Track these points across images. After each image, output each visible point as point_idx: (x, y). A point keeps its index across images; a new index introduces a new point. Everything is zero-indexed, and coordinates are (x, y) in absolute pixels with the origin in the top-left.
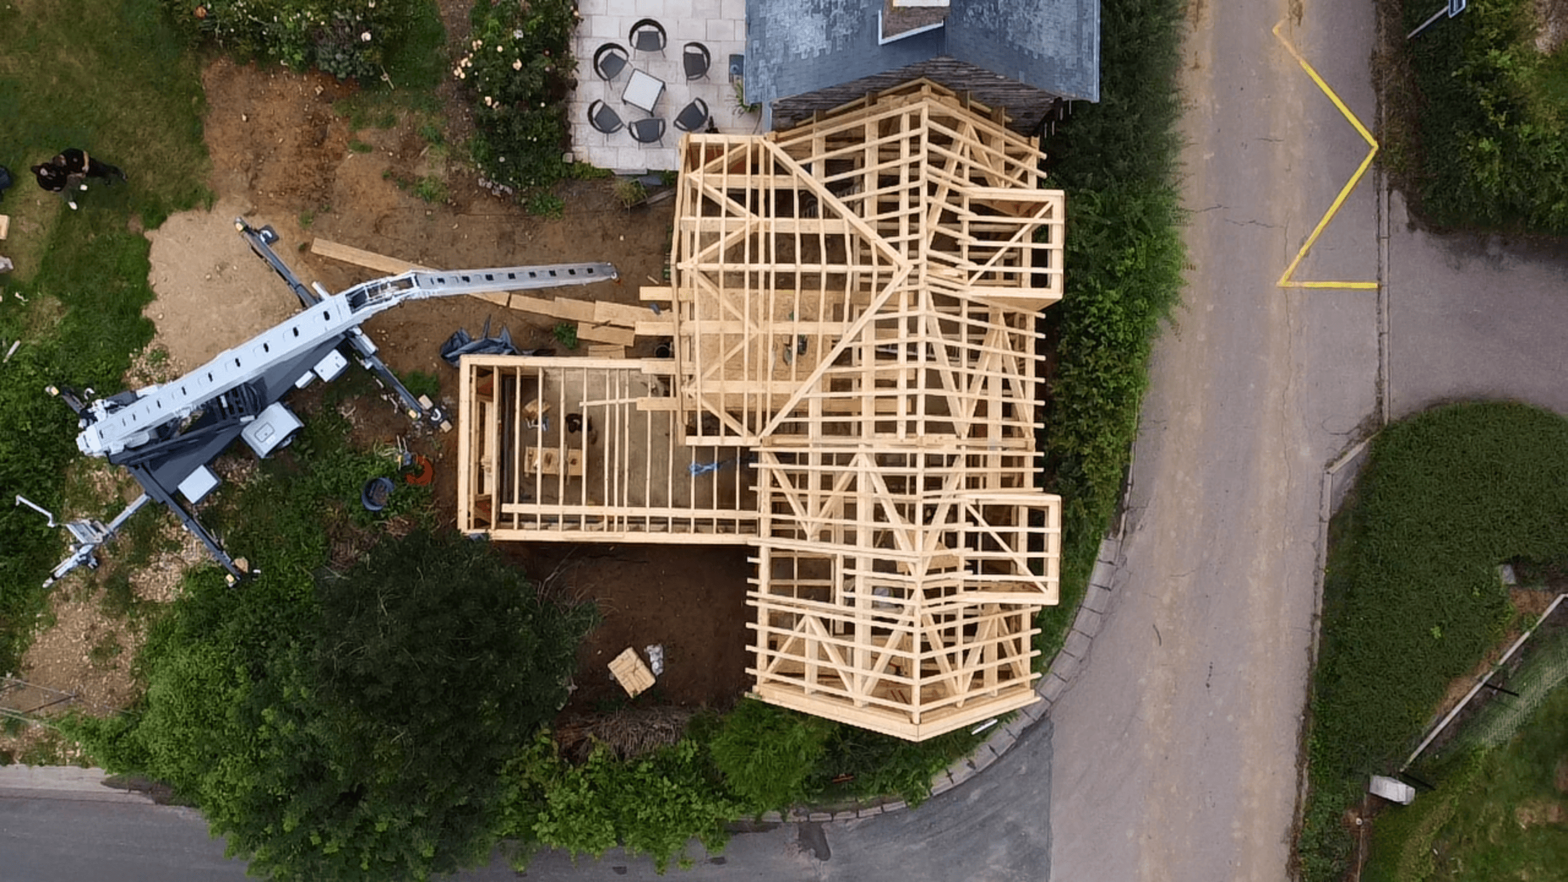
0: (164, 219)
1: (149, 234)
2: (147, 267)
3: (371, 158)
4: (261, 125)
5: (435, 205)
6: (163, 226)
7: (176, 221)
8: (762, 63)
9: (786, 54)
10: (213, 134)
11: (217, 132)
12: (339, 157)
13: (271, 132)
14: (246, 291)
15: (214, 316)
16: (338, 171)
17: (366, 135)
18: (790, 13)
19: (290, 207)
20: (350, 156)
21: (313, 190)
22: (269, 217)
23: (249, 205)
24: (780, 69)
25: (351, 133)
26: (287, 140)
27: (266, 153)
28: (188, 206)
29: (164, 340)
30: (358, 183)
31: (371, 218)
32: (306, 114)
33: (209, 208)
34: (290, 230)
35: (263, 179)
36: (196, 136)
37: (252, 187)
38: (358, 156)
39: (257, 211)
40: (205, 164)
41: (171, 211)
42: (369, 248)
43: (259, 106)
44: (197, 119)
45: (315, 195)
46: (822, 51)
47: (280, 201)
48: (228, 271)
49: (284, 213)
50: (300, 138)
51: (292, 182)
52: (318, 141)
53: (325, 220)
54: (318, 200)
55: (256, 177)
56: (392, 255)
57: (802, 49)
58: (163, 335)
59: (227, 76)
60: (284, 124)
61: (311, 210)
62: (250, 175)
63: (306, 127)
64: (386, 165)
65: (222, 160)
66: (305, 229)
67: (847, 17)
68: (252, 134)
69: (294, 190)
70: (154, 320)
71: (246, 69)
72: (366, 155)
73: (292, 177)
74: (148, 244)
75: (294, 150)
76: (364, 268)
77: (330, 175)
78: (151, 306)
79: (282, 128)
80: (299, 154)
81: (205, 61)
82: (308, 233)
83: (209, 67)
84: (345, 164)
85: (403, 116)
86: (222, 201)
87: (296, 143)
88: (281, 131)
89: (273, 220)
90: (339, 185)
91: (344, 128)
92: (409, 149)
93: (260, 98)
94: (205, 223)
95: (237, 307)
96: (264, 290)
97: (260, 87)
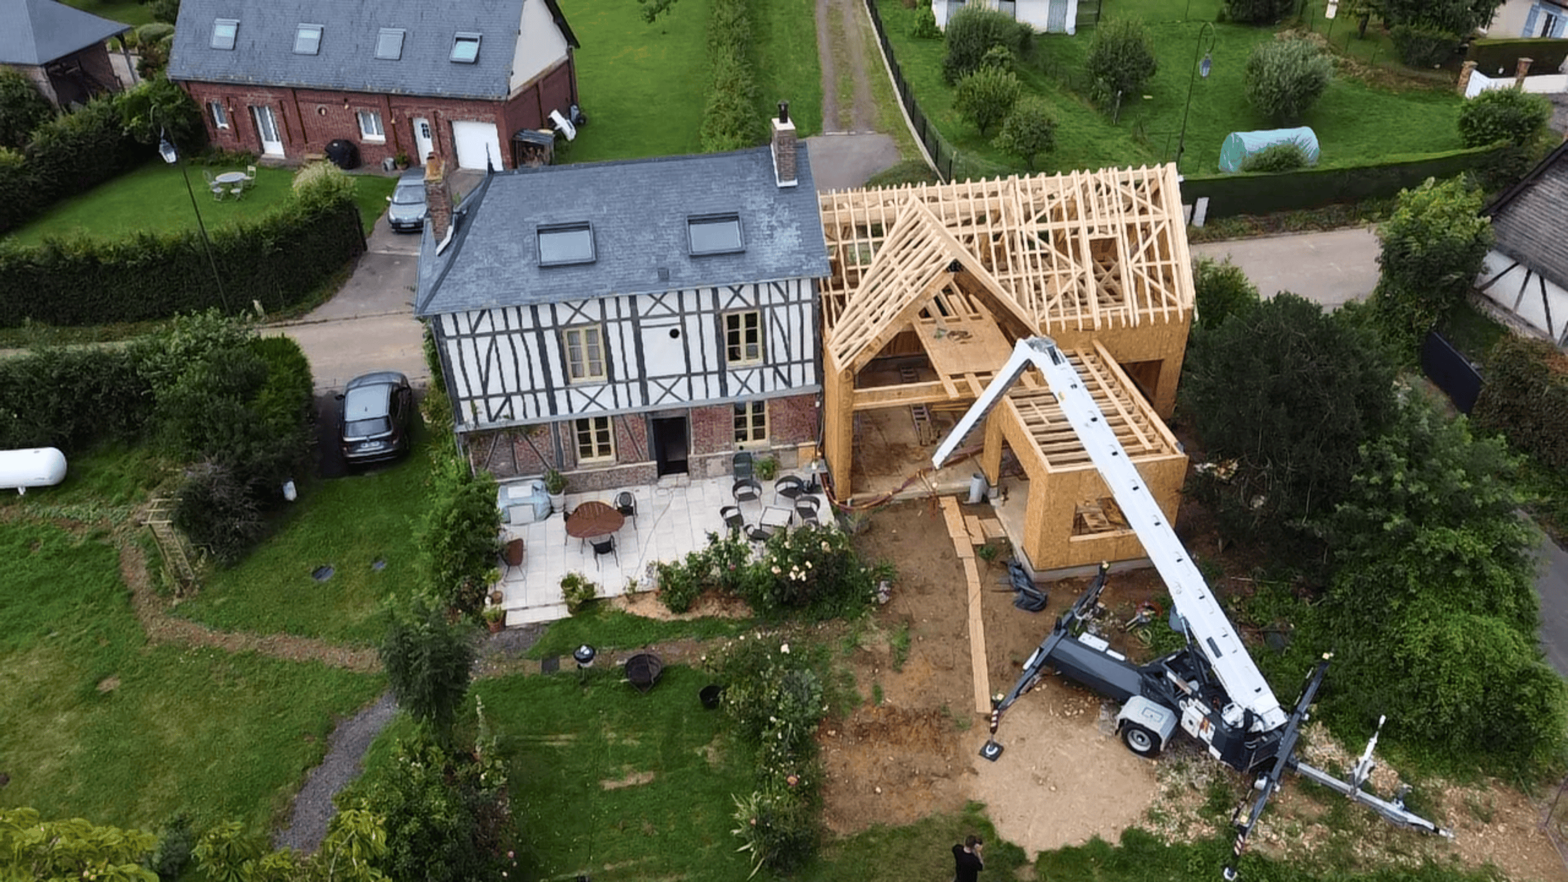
0: (1010, 846)
1: (1032, 857)
2: (1067, 850)
3: (885, 686)
4: (880, 778)
5: (912, 635)
6: (1017, 844)
7: (1007, 832)
8: (805, 268)
9: (799, 252)
10: (902, 817)
11: (900, 815)
12: (892, 710)
13: (885, 769)
14: (1053, 754)
15: (1091, 776)
16: (905, 708)
17: (865, 692)
18: (773, 253)
19: (955, 741)
20: (889, 701)
21: (931, 725)
22: (971, 757)
23: (965, 775)
24: (808, 254)
25: (866, 703)
26: (889, 755)
27: (908, 770)
28: (988, 826)
29: (1137, 816)
30: (912, 690)
31: (941, 675)
32: (858, 742)
33: (981, 807)
34: (976, 736)
35: (934, 768)
36: (910, 833)
37: (946, 776)
38: (886, 694)
39: (968, 768)
40: (938, 818)
41: (999, 842)
42: (970, 671)
43: (861, 783)
44: (894, 833)
45: (935, 723)
46: (797, 229)
47: (952, 750)
48: (1039, 773)
49: (962, 744)
50: (884, 743)
51: (929, 744)
52: (883, 730)
53: (954, 711)
54: (939, 720)
55: (934, 774)
56: (970, 656)
57: (796, 242)
58: (1132, 820)
59: (838, 816)
60: (874, 758)
61: (951, 724)
62: (934, 778)
63: (871, 740)
64: (888, 673)
65: (928, 806)
66: (971, 725)
67: (778, 213)
68: (891, 784)
69: (936, 741)
70: (1120, 832)
71: (828, 799)
72: (884, 688)
73: (924, 744)
74: (1043, 855)
75: (897, 747)
76: (989, 674)
77: (911, 714)
78: (1106, 840)
79: (878, 760)
80: (898, 742)
81: (829, 839)
82: (974, 719)
83: (834, 833)
84: (897, 703)
85: (839, 668)
86: (971, 797)
87: (889, 745)
88: (881, 759)
89: (973, 752)
90: (918, 705)
91: (863, 710)
92: (869, 659)
93: (853, 781)
94: (999, 806)
95: (1072, 759)
96: (1044, 741)
97: (842, 784)
